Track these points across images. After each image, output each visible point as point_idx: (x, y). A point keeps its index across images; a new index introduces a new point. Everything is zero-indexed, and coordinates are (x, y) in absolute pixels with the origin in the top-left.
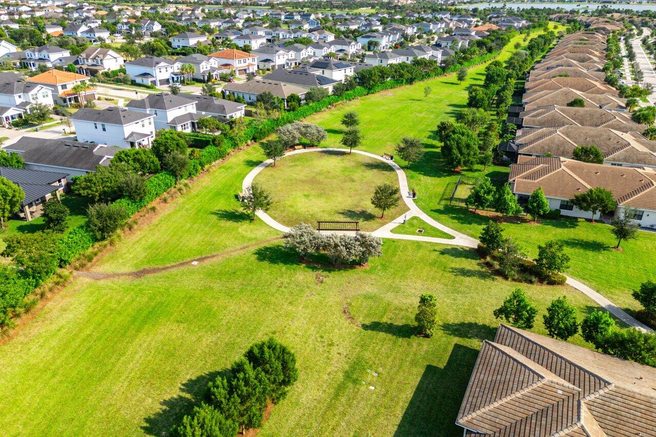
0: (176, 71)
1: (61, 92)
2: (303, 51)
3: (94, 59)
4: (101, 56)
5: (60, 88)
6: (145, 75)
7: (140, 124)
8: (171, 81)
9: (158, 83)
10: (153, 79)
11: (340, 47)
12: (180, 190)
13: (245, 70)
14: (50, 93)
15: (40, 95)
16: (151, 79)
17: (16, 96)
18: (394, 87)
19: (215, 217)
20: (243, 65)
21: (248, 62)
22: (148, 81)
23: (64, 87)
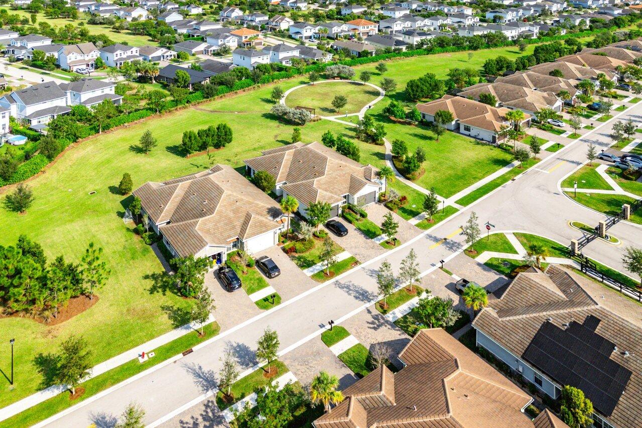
0: (317, 31)
1: (244, 40)
2: (419, 22)
3: (276, 22)
4: (280, 21)
5: (243, 38)
6: (298, 33)
7: (261, 58)
8: (313, 37)
9: (304, 38)
10: (301, 36)
11: (458, 20)
12: (254, 88)
13: (368, 33)
14: (236, 40)
15: (231, 41)
16: (299, 36)
17: (219, 41)
18: (455, 51)
19: (260, 100)
20: (366, 30)
21: (370, 28)
22: (298, 37)
23: (246, 37)
